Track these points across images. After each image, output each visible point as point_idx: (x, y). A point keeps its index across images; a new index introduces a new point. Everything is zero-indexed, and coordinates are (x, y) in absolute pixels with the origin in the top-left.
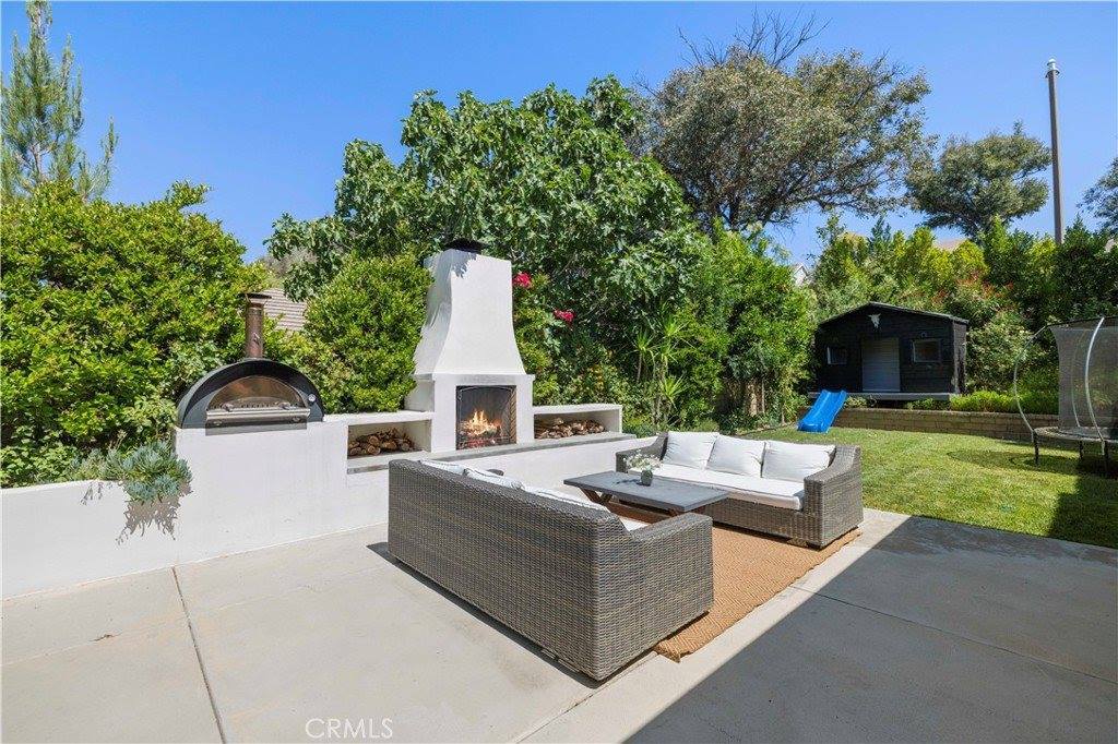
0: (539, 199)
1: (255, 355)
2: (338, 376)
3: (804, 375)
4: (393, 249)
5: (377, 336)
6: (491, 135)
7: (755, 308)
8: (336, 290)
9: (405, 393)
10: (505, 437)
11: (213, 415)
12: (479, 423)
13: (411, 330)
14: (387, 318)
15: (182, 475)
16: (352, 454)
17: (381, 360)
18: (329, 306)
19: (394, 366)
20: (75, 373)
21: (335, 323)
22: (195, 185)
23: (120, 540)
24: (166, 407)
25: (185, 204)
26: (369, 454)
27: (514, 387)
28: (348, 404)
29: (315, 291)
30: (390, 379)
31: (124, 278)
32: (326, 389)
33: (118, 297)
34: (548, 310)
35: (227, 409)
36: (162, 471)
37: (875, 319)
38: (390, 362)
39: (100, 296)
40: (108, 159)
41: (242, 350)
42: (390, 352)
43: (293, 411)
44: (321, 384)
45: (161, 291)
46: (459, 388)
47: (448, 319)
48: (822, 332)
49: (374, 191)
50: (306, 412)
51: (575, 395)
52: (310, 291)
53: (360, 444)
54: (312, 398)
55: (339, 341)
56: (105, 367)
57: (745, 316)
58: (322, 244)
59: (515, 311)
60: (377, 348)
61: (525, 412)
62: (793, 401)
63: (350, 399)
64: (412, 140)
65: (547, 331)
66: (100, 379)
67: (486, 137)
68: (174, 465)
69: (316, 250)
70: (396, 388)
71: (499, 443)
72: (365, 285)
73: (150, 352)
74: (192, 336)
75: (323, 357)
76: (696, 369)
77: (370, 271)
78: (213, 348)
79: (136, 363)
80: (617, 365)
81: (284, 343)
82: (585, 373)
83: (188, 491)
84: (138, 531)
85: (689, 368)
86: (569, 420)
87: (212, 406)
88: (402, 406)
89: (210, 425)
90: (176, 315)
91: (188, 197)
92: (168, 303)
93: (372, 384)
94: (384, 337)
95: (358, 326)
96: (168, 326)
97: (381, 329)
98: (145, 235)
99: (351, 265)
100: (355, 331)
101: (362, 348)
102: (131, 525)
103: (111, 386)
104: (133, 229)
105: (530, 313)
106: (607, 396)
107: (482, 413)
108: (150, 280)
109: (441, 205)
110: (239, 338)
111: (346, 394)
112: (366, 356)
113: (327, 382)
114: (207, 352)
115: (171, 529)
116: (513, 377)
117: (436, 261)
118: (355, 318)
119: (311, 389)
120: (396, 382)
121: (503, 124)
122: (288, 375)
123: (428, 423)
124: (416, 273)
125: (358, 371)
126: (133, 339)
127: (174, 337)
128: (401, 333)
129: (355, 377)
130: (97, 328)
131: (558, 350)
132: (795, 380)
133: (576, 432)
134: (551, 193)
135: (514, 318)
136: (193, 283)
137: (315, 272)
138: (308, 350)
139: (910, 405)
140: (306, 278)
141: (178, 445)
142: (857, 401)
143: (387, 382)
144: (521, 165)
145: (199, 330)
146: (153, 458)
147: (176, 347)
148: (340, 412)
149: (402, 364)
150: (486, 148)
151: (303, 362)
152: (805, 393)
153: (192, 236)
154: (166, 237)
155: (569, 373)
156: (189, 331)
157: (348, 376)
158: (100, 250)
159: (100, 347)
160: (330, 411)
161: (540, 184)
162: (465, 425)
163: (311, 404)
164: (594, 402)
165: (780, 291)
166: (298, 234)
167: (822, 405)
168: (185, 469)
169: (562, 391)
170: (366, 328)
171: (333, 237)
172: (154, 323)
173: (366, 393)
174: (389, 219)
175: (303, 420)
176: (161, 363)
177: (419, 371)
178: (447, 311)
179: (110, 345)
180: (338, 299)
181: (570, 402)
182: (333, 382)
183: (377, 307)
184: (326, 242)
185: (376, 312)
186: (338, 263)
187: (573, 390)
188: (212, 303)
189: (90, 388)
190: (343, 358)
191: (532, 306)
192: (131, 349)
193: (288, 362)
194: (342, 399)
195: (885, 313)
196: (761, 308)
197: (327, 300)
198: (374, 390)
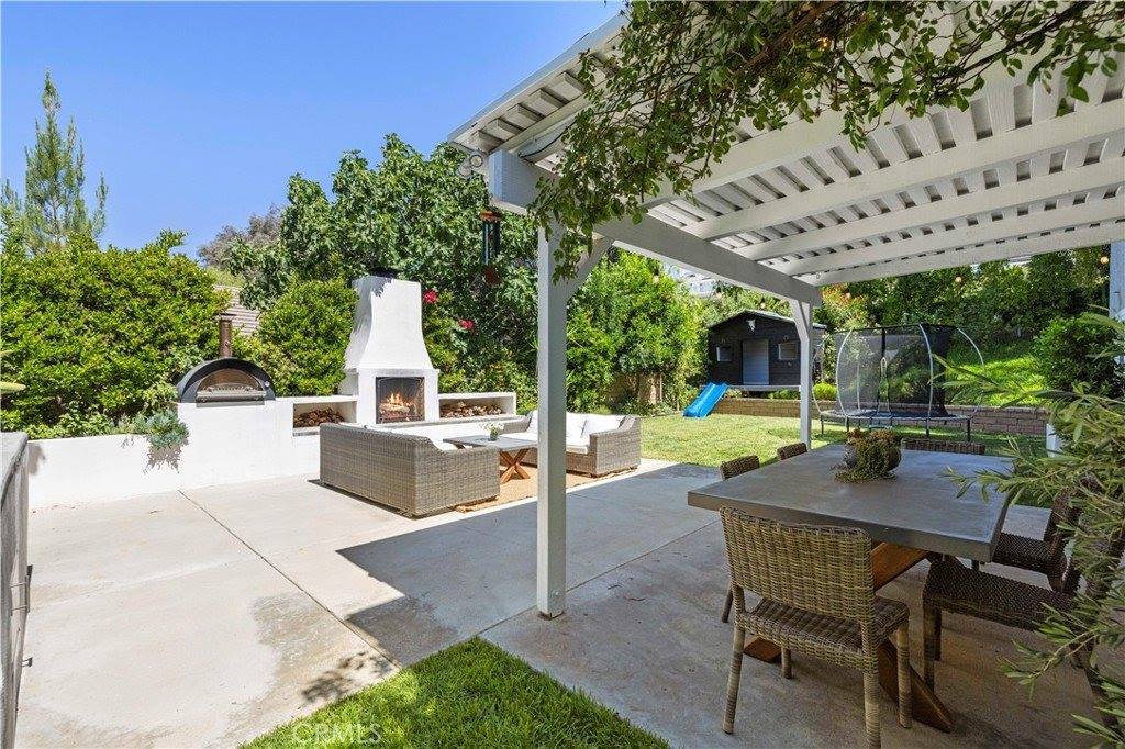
0: (443, 236)
1: (227, 355)
2: (285, 369)
3: (695, 371)
4: (327, 274)
5: (315, 340)
6: (405, 185)
7: (644, 315)
8: (282, 306)
9: (338, 381)
10: (416, 415)
11: (201, 394)
12: (395, 403)
13: (341, 336)
14: (322, 327)
15: (183, 432)
16: (296, 425)
17: (318, 358)
18: (278, 318)
19: (328, 363)
20: (108, 366)
21: (283, 330)
22: (176, 232)
23: (145, 471)
24: (170, 389)
25: (170, 246)
26: (310, 426)
27: (422, 379)
28: (293, 390)
29: (266, 303)
30: (326, 371)
31: (135, 302)
32: (277, 379)
33: (132, 316)
34: (455, 319)
35: (210, 390)
36: (169, 429)
37: (752, 324)
38: (325, 360)
39: (121, 315)
40: (102, 205)
41: (217, 351)
42: (325, 351)
43: (254, 393)
44: (273, 376)
45: (160, 312)
46: (377, 379)
47: (369, 327)
48: (712, 333)
49: (312, 230)
50: (263, 394)
51: (479, 386)
52: (263, 304)
53: (302, 419)
54: (267, 385)
55: (286, 344)
56: (125, 363)
57: (634, 321)
58: (271, 267)
59: (424, 321)
60: (314, 349)
61: (432, 398)
62: (687, 392)
63: (296, 386)
64: (342, 190)
65: (453, 336)
66: (123, 371)
67: (400, 188)
68: (176, 426)
69: (266, 271)
70: (330, 379)
71: (412, 420)
72: (305, 302)
73: (155, 353)
74: (182, 341)
75: (274, 356)
76: (588, 365)
77: (309, 291)
78: (197, 350)
79: (146, 360)
80: (518, 362)
81: (246, 346)
82: (487, 369)
83: (186, 443)
84: (156, 466)
85: (583, 363)
86: (469, 404)
87: (200, 389)
88: (336, 392)
89: (199, 401)
90: (170, 327)
91: (172, 240)
92: (166, 319)
93: (311, 375)
94: (320, 341)
95: (301, 333)
96: (165, 335)
97: (318, 335)
98: (148, 273)
99: (294, 285)
100: (298, 336)
101: (304, 349)
102: (152, 463)
103: (130, 375)
104: (139, 268)
105: (438, 322)
106: (507, 386)
107: (398, 395)
108: (153, 304)
109: (363, 242)
110: (214, 342)
111: (292, 382)
112: (307, 355)
113: (277, 374)
114: (192, 353)
115: (176, 466)
116: (422, 371)
117: (359, 285)
118: (298, 326)
119: (266, 378)
120: (331, 373)
121: (415, 174)
122: (250, 368)
123: (354, 403)
124: (344, 293)
125: (301, 366)
126: (144, 344)
127: (170, 342)
128: (334, 338)
129: (299, 370)
130: (119, 337)
131: (465, 350)
132: (687, 375)
133: (477, 413)
134: (451, 231)
135: (423, 326)
136: (182, 305)
137: (266, 288)
138: (263, 350)
139: (772, 395)
140: (259, 293)
141: (179, 414)
142: (734, 392)
143: (324, 374)
144: (433, 204)
145: (186, 337)
146: (165, 420)
147: (173, 349)
148: (288, 396)
149: (334, 361)
150: (399, 196)
151: (259, 359)
152: (698, 386)
153: (178, 272)
154: (162, 274)
155: (476, 368)
156: (179, 338)
157: (293, 369)
158: (118, 284)
159: (122, 349)
160: (280, 395)
161: (443, 224)
162: (382, 406)
163: (266, 388)
164: (497, 391)
165: (664, 301)
166: (251, 256)
167: (706, 396)
168: (185, 429)
169: (469, 382)
170: (307, 334)
171: (280, 262)
172: (156, 332)
173: (307, 382)
174: (323, 253)
175: (261, 399)
176: (161, 360)
177: (348, 366)
178: (369, 322)
179: (128, 348)
180: (285, 312)
181: (476, 391)
182: (282, 374)
183: (315, 318)
184: (274, 264)
185: (314, 322)
186: (284, 279)
187: (478, 381)
188: (194, 318)
189: (117, 377)
190: (289, 356)
191: (441, 315)
192: (141, 351)
193: (248, 359)
194: (289, 386)
195: (759, 319)
196: (649, 315)
197: (276, 313)
198: (314, 380)
